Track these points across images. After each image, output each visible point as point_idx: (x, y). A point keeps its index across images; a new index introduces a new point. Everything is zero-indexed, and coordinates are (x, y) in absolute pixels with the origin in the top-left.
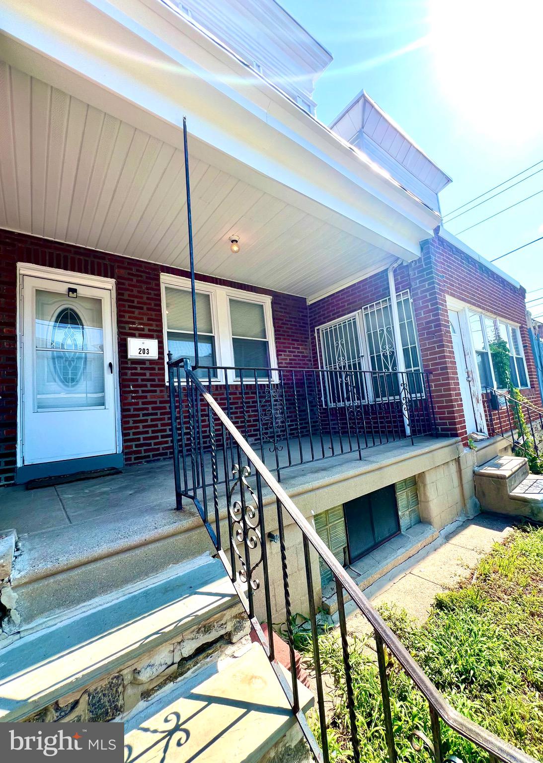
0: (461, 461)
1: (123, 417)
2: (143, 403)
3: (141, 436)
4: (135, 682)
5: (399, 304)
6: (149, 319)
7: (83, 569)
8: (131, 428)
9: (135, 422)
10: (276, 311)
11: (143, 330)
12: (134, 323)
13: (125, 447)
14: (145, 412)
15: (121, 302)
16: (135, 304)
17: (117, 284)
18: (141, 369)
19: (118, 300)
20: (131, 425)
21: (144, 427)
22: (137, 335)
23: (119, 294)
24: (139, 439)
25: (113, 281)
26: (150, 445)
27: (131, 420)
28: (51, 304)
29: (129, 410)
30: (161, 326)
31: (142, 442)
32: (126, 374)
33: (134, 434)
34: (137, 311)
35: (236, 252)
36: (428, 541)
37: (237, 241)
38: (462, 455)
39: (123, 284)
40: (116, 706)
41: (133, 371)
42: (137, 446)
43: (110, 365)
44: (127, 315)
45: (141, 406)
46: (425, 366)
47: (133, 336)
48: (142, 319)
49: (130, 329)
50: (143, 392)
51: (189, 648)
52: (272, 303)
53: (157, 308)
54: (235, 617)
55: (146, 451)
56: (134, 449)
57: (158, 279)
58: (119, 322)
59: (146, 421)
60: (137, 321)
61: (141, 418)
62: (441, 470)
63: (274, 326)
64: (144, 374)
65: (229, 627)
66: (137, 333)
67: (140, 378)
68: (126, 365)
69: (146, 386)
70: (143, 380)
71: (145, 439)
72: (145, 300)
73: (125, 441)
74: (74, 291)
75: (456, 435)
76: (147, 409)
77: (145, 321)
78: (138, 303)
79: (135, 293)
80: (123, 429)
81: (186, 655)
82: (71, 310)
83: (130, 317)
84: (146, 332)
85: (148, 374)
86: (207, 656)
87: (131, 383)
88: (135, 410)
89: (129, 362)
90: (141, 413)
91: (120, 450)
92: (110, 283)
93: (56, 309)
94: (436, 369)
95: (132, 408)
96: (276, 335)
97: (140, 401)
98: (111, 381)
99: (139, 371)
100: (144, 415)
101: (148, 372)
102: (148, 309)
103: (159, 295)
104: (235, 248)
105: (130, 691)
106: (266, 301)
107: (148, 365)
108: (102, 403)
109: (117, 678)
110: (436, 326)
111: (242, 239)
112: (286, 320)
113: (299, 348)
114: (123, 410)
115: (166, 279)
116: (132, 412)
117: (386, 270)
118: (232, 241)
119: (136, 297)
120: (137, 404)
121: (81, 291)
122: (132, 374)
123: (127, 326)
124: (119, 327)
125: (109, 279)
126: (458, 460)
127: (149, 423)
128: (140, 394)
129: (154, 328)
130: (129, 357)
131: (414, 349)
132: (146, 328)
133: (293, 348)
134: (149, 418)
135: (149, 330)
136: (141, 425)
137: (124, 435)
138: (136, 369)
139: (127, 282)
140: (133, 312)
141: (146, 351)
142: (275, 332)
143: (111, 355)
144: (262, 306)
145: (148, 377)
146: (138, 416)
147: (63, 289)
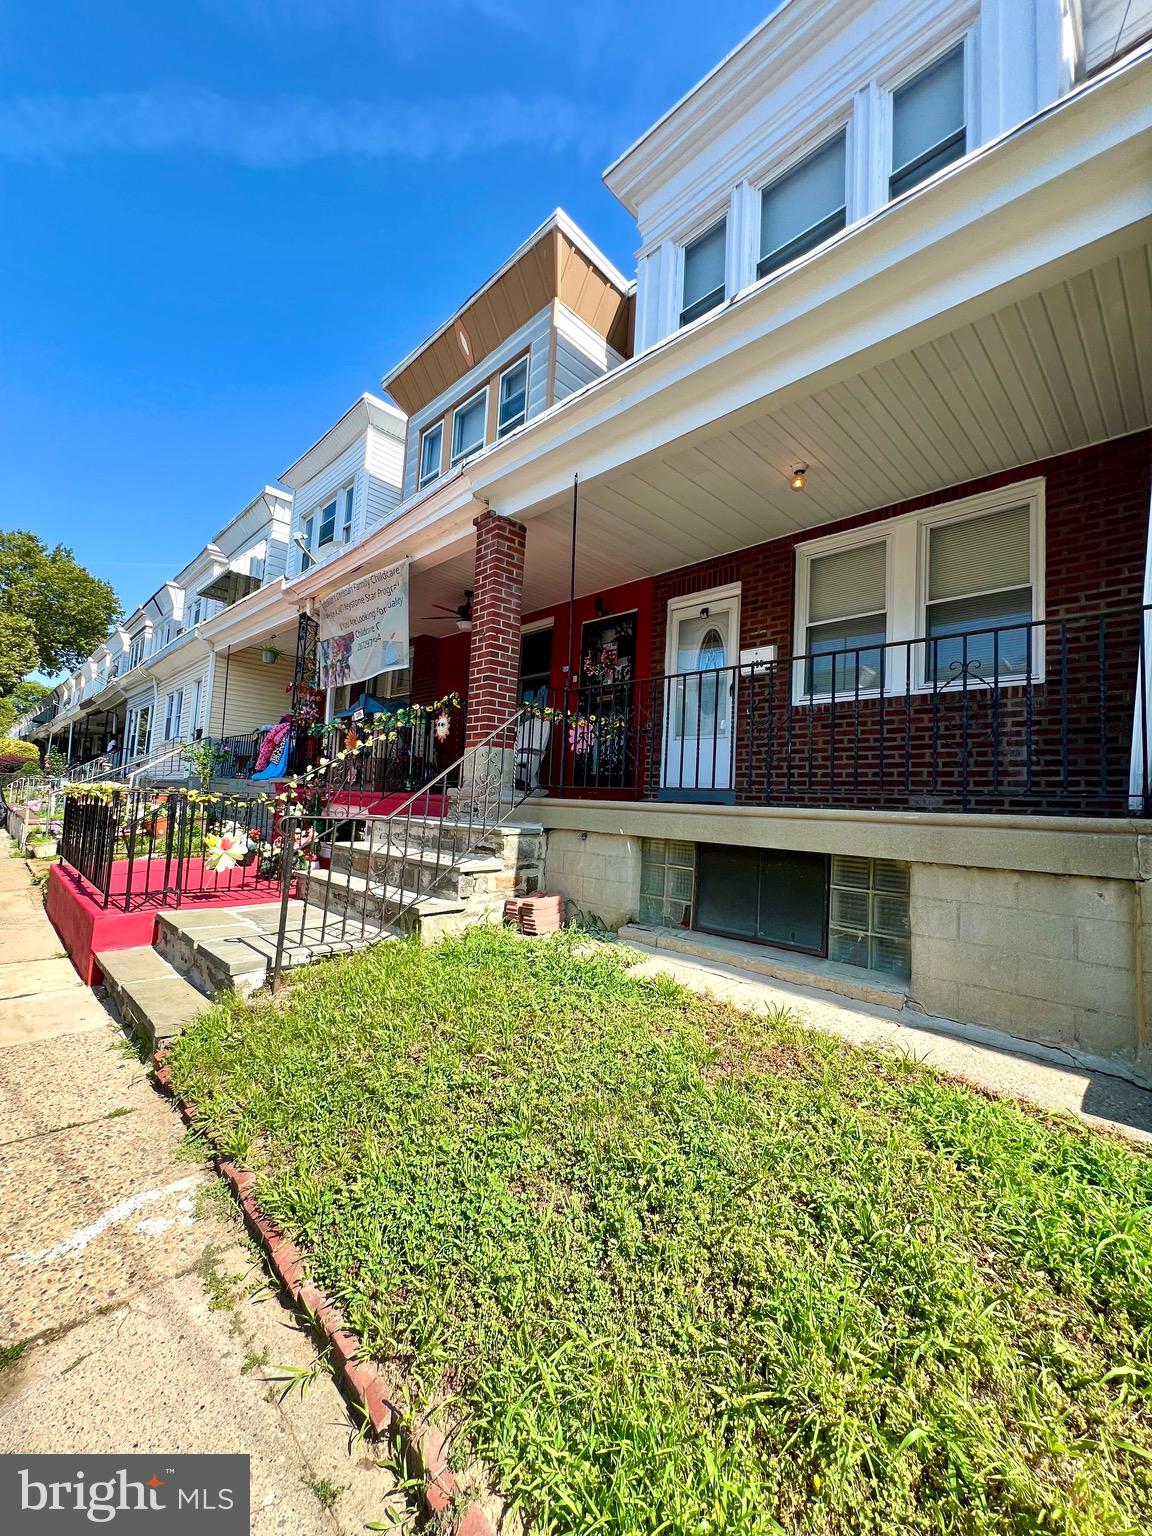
1: (738, 747)
2: (759, 731)
3: (754, 772)
9: (750, 754)
10: (1053, 506)
11: (765, 635)
12: (756, 630)
13: (737, 783)
14: (760, 742)
15: (745, 608)
16: (759, 604)
17: (743, 585)
18: (760, 687)
19: (743, 605)
21: (757, 760)
23: (743, 598)
24: (752, 775)
25: (739, 583)
29: (744, 739)
31: (754, 778)
32: (744, 695)
33: (748, 768)
34: (760, 612)
39: (748, 583)
42: (749, 783)
43: (732, 687)
44: (751, 621)
45: (755, 734)
47: (754, 645)
48: (765, 621)
49: (752, 638)
50: (760, 716)
55: (758, 792)
56: (748, 786)
57: (794, 555)
58: (741, 633)
59: (759, 753)
60: (759, 626)
61: (755, 749)
64: (763, 694)
66: (758, 641)
67: (757, 698)
69: (763, 709)
70: (760, 701)
71: (757, 775)
72: (771, 594)
73: (737, 775)
74: (705, 611)
76: (762, 738)
77: (769, 622)
78: (762, 600)
79: (760, 589)
80: (738, 761)
82: (710, 629)
83: (752, 624)
84: (769, 637)
87: (747, 706)
88: (751, 739)
89: (745, 681)
90: (755, 743)
91: (733, 785)
92: (735, 589)
93: (699, 635)
95: (745, 736)
97: (756, 728)
99: (755, 690)
100: (758, 746)
101: (766, 691)
102: (773, 605)
104: (799, 482)
106: (1034, 491)
107: (767, 681)
114: (738, 739)
115: (800, 550)
118: (796, 474)
119: (761, 594)
120: (751, 731)
121: (713, 608)
123: (748, 635)
125: (735, 584)
128: (756, 719)
129: (782, 629)
132: (769, 631)
134: (764, 749)
136: (754, 758)
138: (753, 688)
139: (752, 579)
140: (757, 615)
144: (1026, 506)
146: (752, 746)
147: (696, 612)
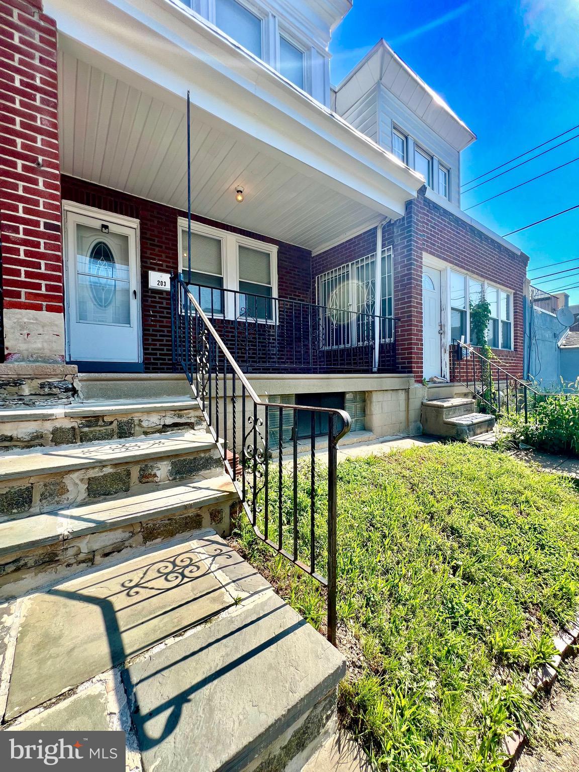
0: (410, 392)
1: (144, 335)
2: (160, 326)
3: (158, 352)
4: (140, 425)
5: (383, 259)
6: (167, 257)
7: (115, 382)
8: (150, 345)
9: (153, 340)
10: (281, 260)
11: (161, 265)
12: (154, 259)
13: (145, 359)
14: (161, 333)
15: (144, 240)
16: (156, 243)
17: (141, 224)
18: (160, 298)
19: (142, 238)
20: (150, 342)
21: (161, 345)
22: (157, 269)
23: (142, 233)
24: (156, 354)
25: (138, 221)
26: (164, 360)
27: (150, 338)
28: (88, 237)
29: (149, 330)
30: (176, 263)
31: (158, 356)
32: (147, 301)
33: (153, 349)
34: (157, 249)
35: (240, 201)
36: (363, 439)
37: (241, 192)
38: (411, 387)
39: (146, 224)
40: (130, 433)
41: (153, 299)
42: (154, 359)
43: (135, 292)
44: (149, 252)
45: (158, 328)
46: (396, 314)
47: (154, 269)
48: (161, 256)
49: (151, 263)
50: (161, 317)
51: (169, 421)
52: (278, 252)
53: (174, 248)
54: (197, 417)
55: (161, 364)
56: (152, 361)
57: (175, 223)
58: (142, 257)
59: (162, 340)
60: (157, 258)
61: (158, 338)
62: (389, 394)
63: (278, 274)
64: (162, 303)
65: (193, 420)
66: (157, 267)
67: (158, 305)
68: (147, 294)
69: (163, 312)
70: (160, 307)
71: (161, 354)
72: (164, 240)
73: (145, 354)
74: (106, 227)
75: (411, 372)
76: (163, 331)
77: (164, 258)
78: (158, 241)
79: (156, 233)
80: (144, 344)
81: (167, 424)
82: (104, 243)
83: (151, 254)
84: (164, 268)
85: (165, 303)
86: (179, 430)
87: (150, 309)
88: (153, 330)
89: (150, 291)
90: (158, 334)
91: (141, 360)
92: (135, 223)
93: (91, 241)
94: (404, 317)
95: (151, 329)
96: (279, 282)
97: (158, 324)
98: (135, 306)
99: (157, 300)
100: (161, 336)
101: (165, 302)
102: (167, 248)
103: (176, 236)
104: (240, 198)
105: (137, 428)
106: (273, 250)
107: (165, 295)
108: (128, 321)
109: (131, 420)
110: (408, 279)
111: (246, 190)
112: (290, 270)
113: (299, 296)
114: (144, 330)
115: (182, 222)
116: (151, 332)
117: (376, 228)
118: (238, 191)
119: (157, 236)
120: (155, 326)
122: (152, 302)
123: (148, 261)
124: (142, 261)
125: (135, 220)
126: (407, 391)
127: (164, 342)
128: (158, 318)
129: (171, 265)
130: (150, 286)
131: (390, 299)
132: (165, 264)
133: (294, 295)
134: (165, 338)
135: (167, 266)
136: (158, 343)
137: (144, 349)
138: (155, 297)
139: (149, 223)
140: (154, 250)
141: (164, 284)
142: (279, 279)
143: (135, 284)
144: (269, 254)
145: (164, 305)
146: (156, 336)
147: (97, 224)
